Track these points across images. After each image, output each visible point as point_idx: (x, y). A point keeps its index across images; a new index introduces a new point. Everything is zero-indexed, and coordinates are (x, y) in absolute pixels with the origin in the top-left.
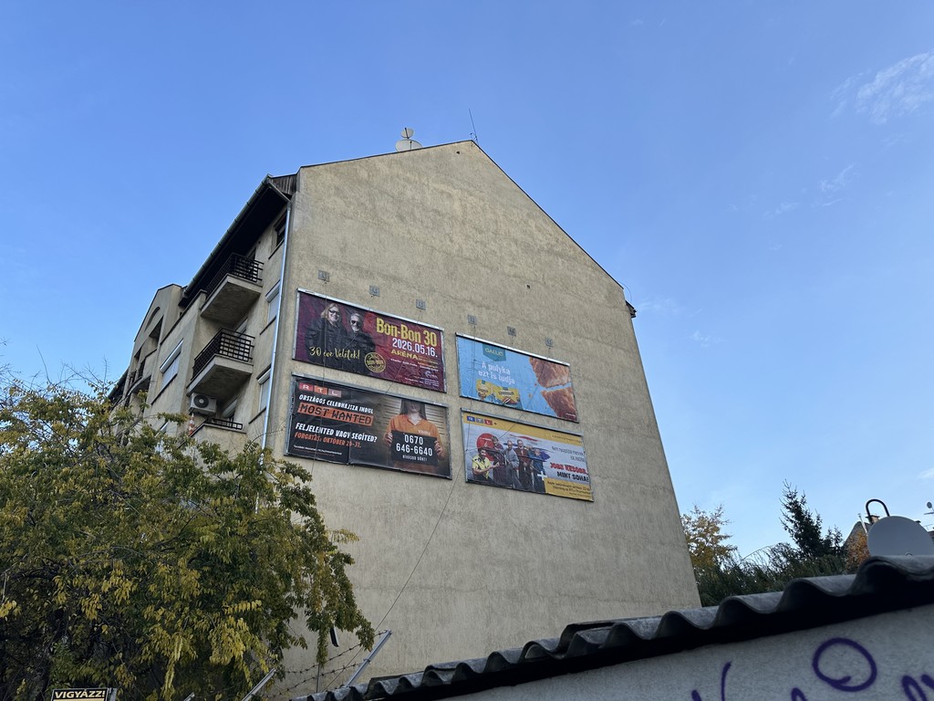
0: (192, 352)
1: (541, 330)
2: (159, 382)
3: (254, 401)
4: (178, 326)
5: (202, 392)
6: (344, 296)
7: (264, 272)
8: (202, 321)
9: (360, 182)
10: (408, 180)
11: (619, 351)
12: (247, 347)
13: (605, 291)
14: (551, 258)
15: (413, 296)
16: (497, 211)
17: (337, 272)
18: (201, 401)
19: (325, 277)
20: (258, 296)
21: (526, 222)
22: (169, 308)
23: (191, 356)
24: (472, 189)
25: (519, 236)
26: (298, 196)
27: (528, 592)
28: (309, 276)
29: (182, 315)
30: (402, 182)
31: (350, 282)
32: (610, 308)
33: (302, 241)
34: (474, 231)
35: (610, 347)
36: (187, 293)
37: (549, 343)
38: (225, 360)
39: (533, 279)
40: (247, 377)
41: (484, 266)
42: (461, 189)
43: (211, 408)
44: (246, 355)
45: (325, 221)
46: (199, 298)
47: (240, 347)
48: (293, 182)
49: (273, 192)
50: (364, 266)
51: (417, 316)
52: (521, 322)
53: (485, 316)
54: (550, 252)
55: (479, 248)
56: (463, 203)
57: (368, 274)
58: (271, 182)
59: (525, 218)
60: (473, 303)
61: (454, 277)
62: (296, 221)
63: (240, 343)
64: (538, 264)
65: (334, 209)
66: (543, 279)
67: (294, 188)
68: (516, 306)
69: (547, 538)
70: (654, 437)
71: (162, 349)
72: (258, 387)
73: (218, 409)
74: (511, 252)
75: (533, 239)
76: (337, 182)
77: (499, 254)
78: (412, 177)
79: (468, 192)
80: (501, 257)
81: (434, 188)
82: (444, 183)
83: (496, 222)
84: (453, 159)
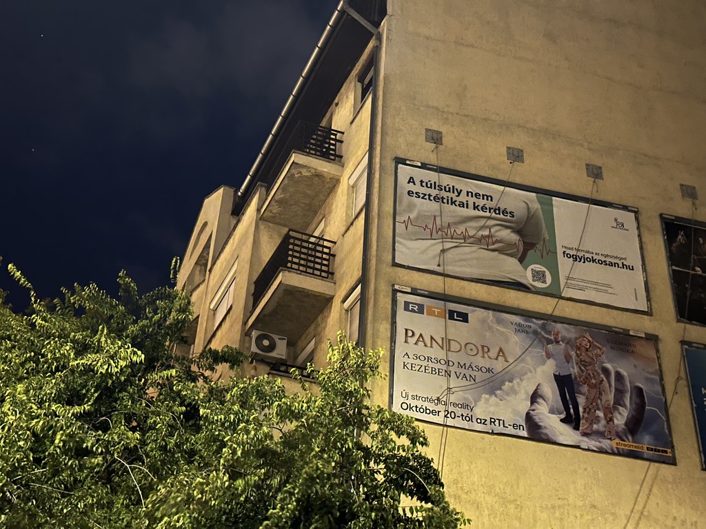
0: (250, 273)
2: (210, 325)
4: (231, 241)
5: (265, 328)
6: (467, 165)
7: (344, 146)
8: (261, 226)
12: (324, 256)
15: (579, 159)
17: (454, 129)
18: (266, 343)
19: (435, 138)
20: (336, 182)
22: (220, 221)
23: (249, 280)
26: (388, 23)
28: (411, 138)
29: (235, 228)
31: (474, 145)
33: (398, 87)
36: (241, 197)
38: (295, 277)
40: (327, 301)
43: (280, 352)
44: (324, 268)
45: (431, 54)
46: (257, 196)
47: (315, 257)
50: (496, 118)
51: (588, 191)
57: (503, 128)
58: (349, 7)
60: (687, 164)
63: (316, 251)
67: (383, 13)
71: (212, 277)
72: (343, 316)
73: (288, 354)
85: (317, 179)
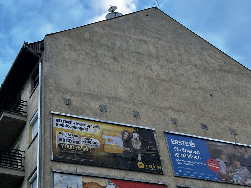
6: (83, 113)
7: (27, 107)
9: (85, 40)
10: (116, 35)
14: (223, 74)
15: (130, 109)
16: (180, 48)
17: (76, 98)
19: (68, 103)
21: (201, 53)
24: (160, 36)
25: (198, 62)
26: (45, 54)
28: (57, 103)
30: (113, 37)
31: (85, 104)
33: (51, 81)
34: (166, 62)
37: (234, 133)
39: (212, 89)
40: (21, 179)
41: (177, 84)
42: (153, 37)
44: (19, 164)
45: (65, 67)
47: (15, 159)
49: (30, 53)
50: (94, 93)
51: (135, 122)
52: (210, 120)
53: (183, 118)
54: (221, 70)
55: (171, 73)
56: (156, 45)
57: (97, 97)
58: (27, 47)
59: (200, 50)
60: (173, 109)
62: (46, 69)
64: (214, 79)
65: (70, 58)
66: (220, 88)
67: (42, 49)
68: (204, 108)
72: (29, 186)
74: (194, 73)
75: (208, 63)
76: (70, 42)
77: (185, 75)
78: (119, 34)
79: (158, 38)
80: (188, 77)
81: (135, 39)
82: (141, 35)
83: (180, 55)
84: (145, 19)
85: (14, 123)
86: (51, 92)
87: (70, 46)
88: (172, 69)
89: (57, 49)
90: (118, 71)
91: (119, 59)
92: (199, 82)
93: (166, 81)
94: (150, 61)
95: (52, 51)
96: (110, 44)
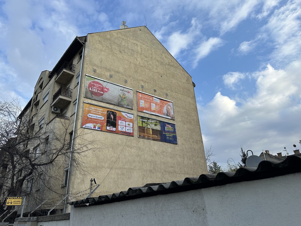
0: (52, 93)
1: (165, 90)
2: (42, 102)
3: (72, 110)
4: (48, 84)
5: (56, 106)
6: (101, 77)
7: (75, 68)
8: (55, 83)
9: (107, 39)
10: (123, 39)
11: (189, 98)
12: (70, 92)
13: (186, 78)
14: (169, 67)
15: (123, 78)
16: (152, 50)
17: (99, 69)
18: (55, 109)
19: (95, 71)
20: (73, 76)
21: (162, 55)
22: (46, 78)
23: (52, 95)
24: (144, 43)
25: (159, 59)
26: (87, 43)
27: (156, 170)
28: (90, 70)
29: (50, 81)
30: (121, 40)
31: (103, 73)
32: (187, 84)
33: (88, 59)
34: (144, 57)
35: (186, 97)
36: (51, 74)
37: (167, 95)
38: (63, 97)
39: (163, 74)
40: (70, 102)
41: (147, 69)
42: (141, 42)
43: (59, 111)
44: (69, 95)
45: (95, 52)
46: (55, 76)
47: (67, 92)
48: (85, 38)
49: (78, 42)
50: (108, 68)
51: (124, 85)
52: (158, 88)
53: (146, 86)
54: (169, 65)
55: (146, 63)
56: (141, 47)
57: (109, 70)
58: (78, 38)
59: (162, 53)
60: (143, 81)
61: (137, 72)
62: (86, 52)
63: (68, 91)
64: (165, 69)
65: (98, 48)
66: (166, 74)
67: (86, 41)
68: (157, 82)
69: (162, 155)
70: (198, 125)
71: (43, 91)
72: (73, 106)
73: (61, 112)
74: (156, 64)
75: (164, 60)
76: (100, 39)
77: (152, 65)
78: (125, 38)
79: (143, 44)
80: (153, 66)
81: (132, 42)
82: (135, 40)
83: (152, 54)
84: (139, 32)
85: (69, 75)
86: (87, 64)
87: (99, 41)
88: (147, 61)
89: (93, 42)
90: (121, 58)
91: (122, 52)
92: (157, 69)
93: (143, 67)
94: (137, 55)
95: (90, 43)
96: (119, 43)
